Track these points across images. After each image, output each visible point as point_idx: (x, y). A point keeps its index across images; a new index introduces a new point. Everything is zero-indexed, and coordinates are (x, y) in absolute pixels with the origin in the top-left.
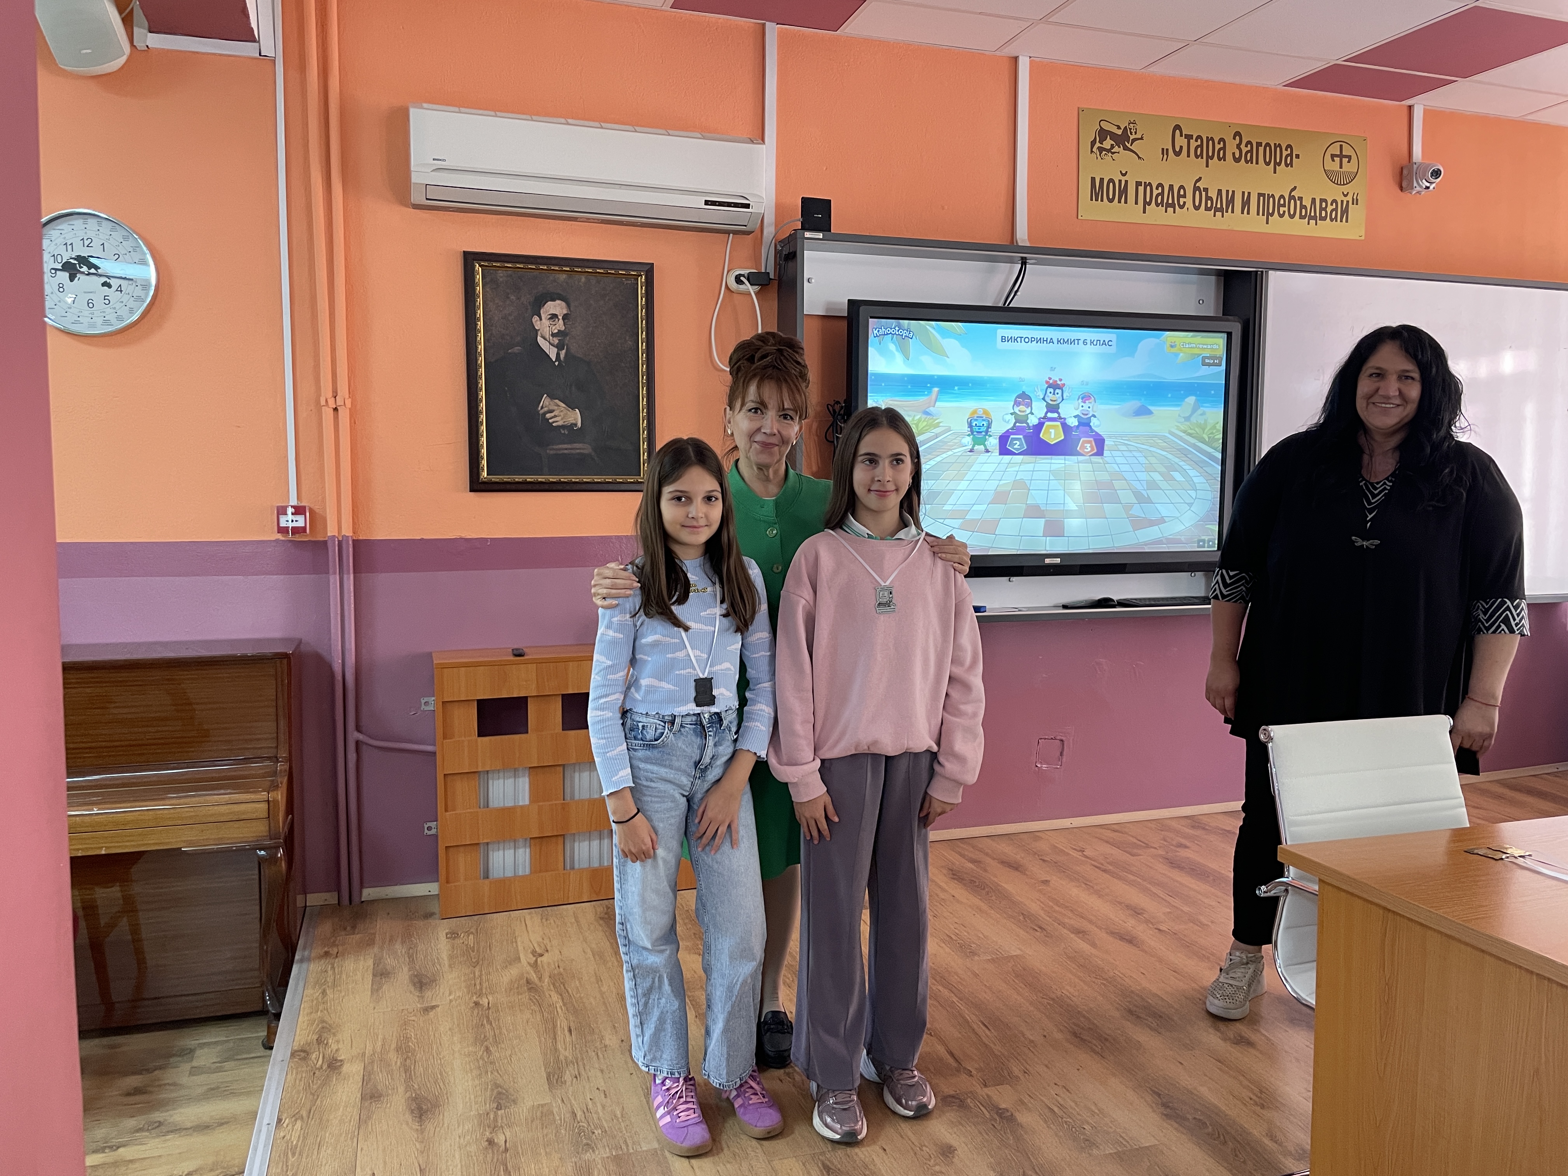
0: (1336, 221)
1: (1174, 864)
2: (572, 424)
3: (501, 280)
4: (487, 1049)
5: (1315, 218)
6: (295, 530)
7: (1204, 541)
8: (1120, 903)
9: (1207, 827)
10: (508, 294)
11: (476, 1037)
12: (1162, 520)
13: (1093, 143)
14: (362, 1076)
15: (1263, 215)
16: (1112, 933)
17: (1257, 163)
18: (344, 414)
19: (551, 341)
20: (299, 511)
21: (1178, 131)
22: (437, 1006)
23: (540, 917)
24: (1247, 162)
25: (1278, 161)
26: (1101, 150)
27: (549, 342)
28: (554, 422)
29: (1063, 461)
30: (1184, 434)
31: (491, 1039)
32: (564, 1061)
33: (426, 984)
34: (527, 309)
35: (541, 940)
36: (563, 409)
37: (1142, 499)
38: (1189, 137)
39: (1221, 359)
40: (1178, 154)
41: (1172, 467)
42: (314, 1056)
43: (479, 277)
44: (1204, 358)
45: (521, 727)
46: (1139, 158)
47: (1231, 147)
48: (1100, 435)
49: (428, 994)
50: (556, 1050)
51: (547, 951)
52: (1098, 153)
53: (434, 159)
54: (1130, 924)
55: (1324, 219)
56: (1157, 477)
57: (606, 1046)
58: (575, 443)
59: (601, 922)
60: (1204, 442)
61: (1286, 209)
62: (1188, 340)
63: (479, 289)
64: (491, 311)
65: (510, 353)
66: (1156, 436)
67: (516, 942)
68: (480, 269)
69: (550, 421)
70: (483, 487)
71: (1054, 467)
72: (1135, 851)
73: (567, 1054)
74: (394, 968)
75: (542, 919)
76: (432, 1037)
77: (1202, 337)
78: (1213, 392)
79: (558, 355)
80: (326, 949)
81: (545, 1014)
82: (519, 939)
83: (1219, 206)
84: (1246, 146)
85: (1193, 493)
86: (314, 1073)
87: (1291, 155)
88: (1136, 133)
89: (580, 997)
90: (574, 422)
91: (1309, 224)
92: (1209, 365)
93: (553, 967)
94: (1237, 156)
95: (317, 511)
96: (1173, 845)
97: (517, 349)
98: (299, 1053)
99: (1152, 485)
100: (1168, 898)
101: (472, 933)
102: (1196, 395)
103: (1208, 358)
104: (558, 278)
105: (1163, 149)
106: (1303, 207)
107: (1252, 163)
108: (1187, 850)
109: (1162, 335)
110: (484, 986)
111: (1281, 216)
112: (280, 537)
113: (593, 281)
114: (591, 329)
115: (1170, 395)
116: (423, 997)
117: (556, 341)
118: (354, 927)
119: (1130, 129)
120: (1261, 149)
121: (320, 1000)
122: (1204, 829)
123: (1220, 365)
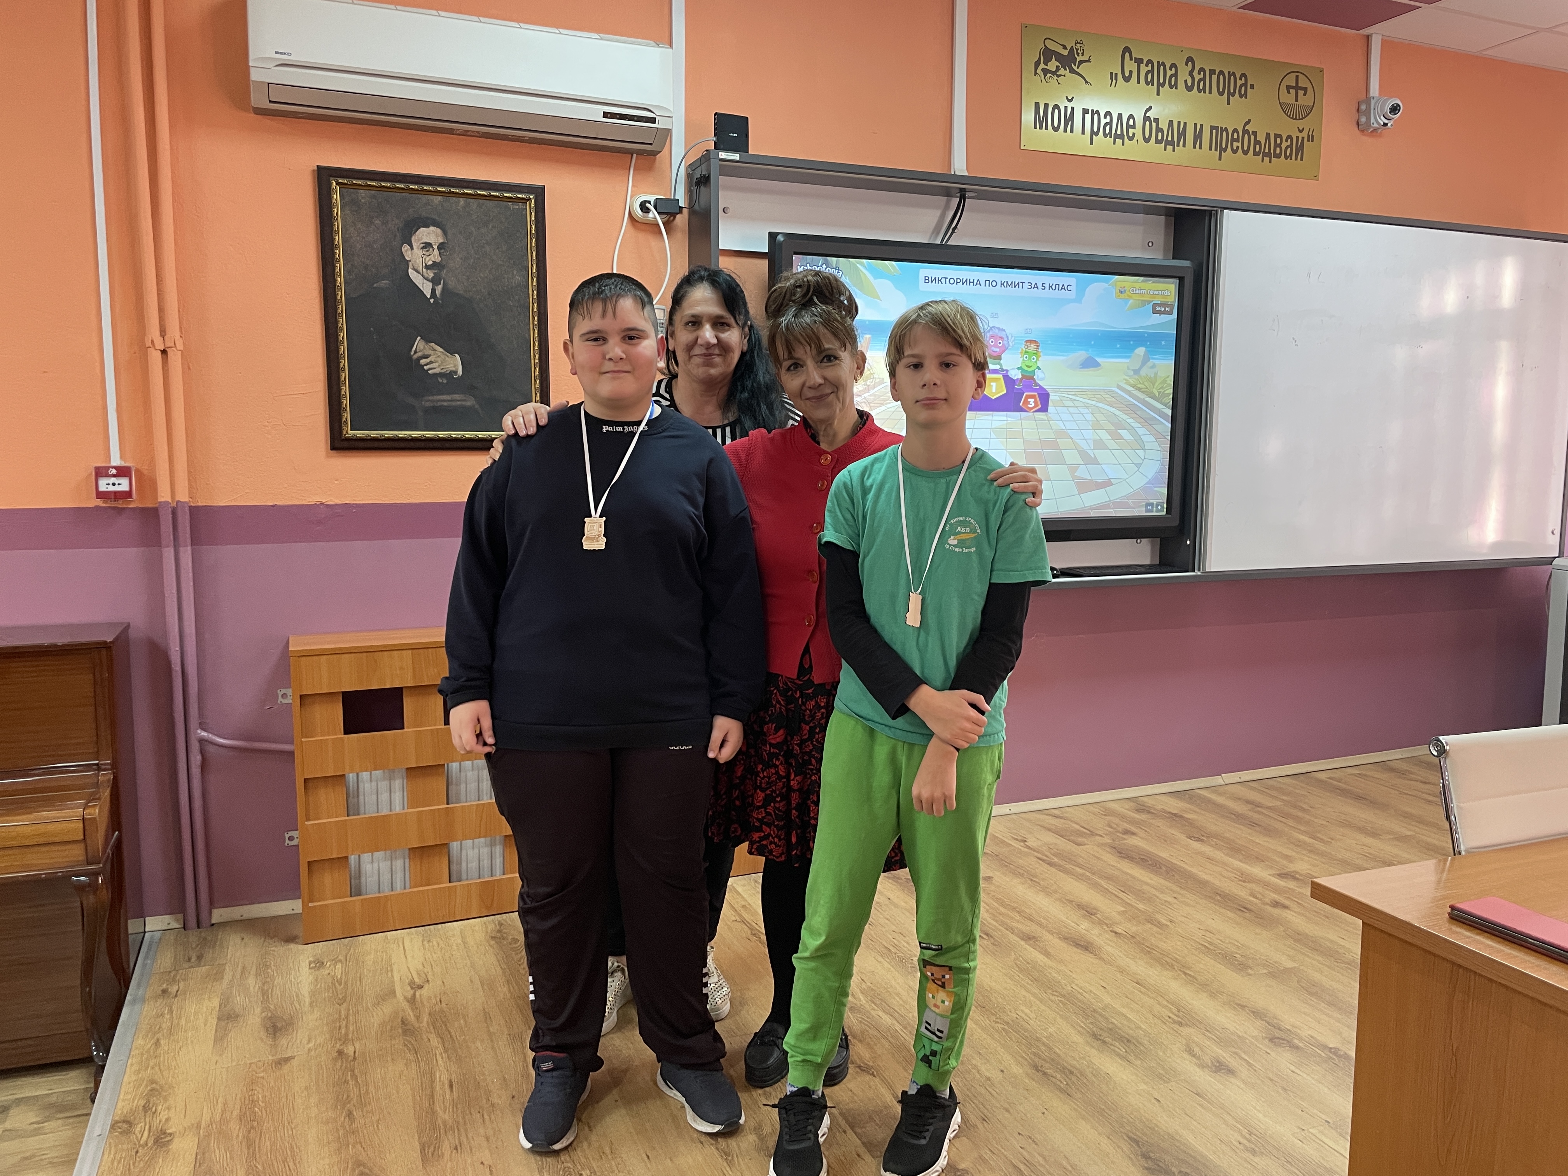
0: (1291, 159)
1: (1124, 854)
2: (451, 371)
3: (363, 201)
4: (350, 1114)
5: (1268, 155)
6: (117, 496)
7: (1152, 504)
8: (1070, 901)
9: (1152, 811)
10: (372, 218)
11: (338, 1098)
12: (1108, 483)
13: (1037, 64)
14: (194, 1156)
15: (1216, 150)
16: (1065, 939)
17: (1210, 92)
18: (175, 358)
19: (425, 274)
20: (123, 472)
21: (1127, 54)
22: (293, 1058)
23: (421, 939)
24: (1199, 91)
25: (1232, 91)
26: (1045, 72)
27: (423, 276)
28: (430, 369)
29: (1005, 418)
30: (1132, 389)
31: (355, 1099)
32: (442, 1127)
33: (280, 1030)
34: (395, 236)
35: (421, 967)
36: (439, 354)
37: (1089, 460)
38: (1139, 61)
39: (1172, 306)
40: (1127, 79)
41: (1120, 425)
42: (138, 1130)
43: (336, 197)
44: (1155, 305)
45: (395, 721)
46: (1086, 82)
47: (1183, 74)
48: (1044, 389)
49: (284, 1041)
50: (434, 1113)
51: (428, 981)
52: (1043, 76)
53: (277, 53)
54: (1083, 927)
55: (1278, 156)
56: (1104, 435)
57: (493, 1105)
58: (456, 393)
59: (493, 942)
60: (1153, 397)
61: (1239, 144)
62: (1137, 285)
63: (337, 211)
64: (351, 237)
65: (375, 288)
66: (1104, 391)
67: (392, 971)
68: (338, 187)
69: (426, 368)
70: (346, 444)
71: (996, 424)
72: (1080, 840)
73: (446, 1117)
74: (244, 1009)
75: (423, 941)
76: (284, 1099)
77: (1153, 282)
78: (1163, 343)
79: (433, 291)
80: (164, 986)
81: (422, 1064)
82: (395, 967)
83: (1170, 139)
84: (1199, 74)
85: (1141, 453)
86: (137, 1152)
87: (1245, 85)
88: (1083, 55)
89: (464, 1039)
90: (453, 369)
91: (1263, 161)
92: (1160, 313)
93: (434, 1001)
94: (1189, 84)
95: (146, 472)
96: (1119, 832)
97: (384, 283)
98: (119, 1124)
99: (1100, 444)
100: (1121, 895)
101: (341, 961)
102: (1146, 346)
103: (1160, 305)
104: (432, 200)
105: (1112, 73)
106: (1257, 142)
107: (1205, 92)
108: (1134, 837)
109: (1112, 279)
110: (351, 1029)
111: (1235, 152)
112: (100, 503)
113: (474, 203)
114: (472, 260)
115: (1118, 346)
116: (274, 1046)
117: (431, 275)
118: (200, 958)
119: (1077, 50)
120: (1214, 77)
121: (152, 1053)
122: (1149, 812)
123: (1171, 313)
